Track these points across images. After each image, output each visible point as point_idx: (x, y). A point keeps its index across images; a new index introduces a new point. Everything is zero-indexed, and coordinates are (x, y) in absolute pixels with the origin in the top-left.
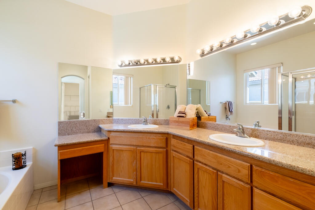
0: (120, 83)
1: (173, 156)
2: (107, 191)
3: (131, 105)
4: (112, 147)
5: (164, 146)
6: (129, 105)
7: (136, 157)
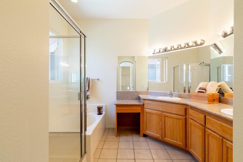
0: (157, 64)
1: (190, 123)
2: (142, 139)
3: (166, 82)
4: (146, 110)
5: (184, 114)
6: (164, 81)
7: (162, 120)
